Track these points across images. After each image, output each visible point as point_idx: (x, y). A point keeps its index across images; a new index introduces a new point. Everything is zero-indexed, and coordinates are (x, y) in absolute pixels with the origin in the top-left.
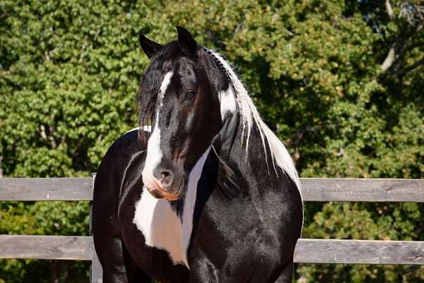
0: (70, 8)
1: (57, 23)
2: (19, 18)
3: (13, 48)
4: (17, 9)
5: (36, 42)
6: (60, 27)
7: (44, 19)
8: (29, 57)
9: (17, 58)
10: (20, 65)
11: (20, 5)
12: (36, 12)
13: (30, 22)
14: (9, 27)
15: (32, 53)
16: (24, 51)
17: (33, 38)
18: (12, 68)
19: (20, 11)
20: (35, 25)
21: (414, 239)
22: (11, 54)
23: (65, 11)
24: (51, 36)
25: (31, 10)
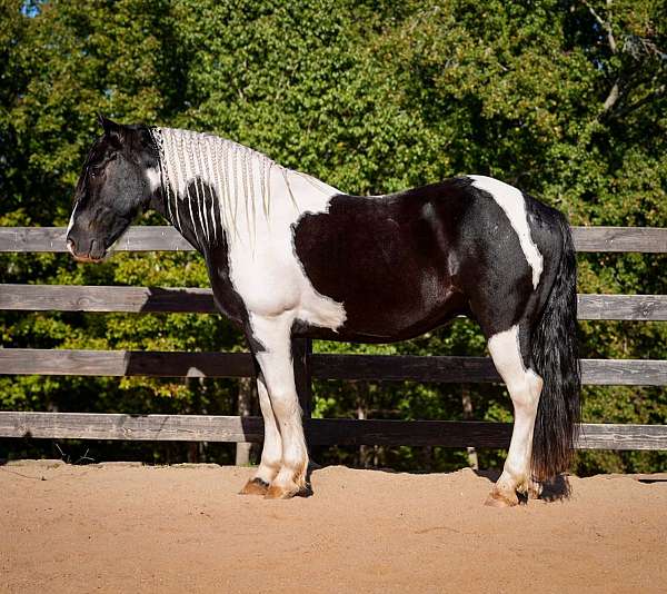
0: (265, 42)
1: (251, 58)
2: (210, 52)
3: (203, 85)
4: (207, 42)
5: (228, 78)
6: (254, 61)
7: (237, 54)
8: (221, 95)
9: (208, 96)
10: (210, 102)
11: (211, 38)
12: (228, 46)
13: (221, 56)
14: (200, 61)
15: (224, 90)
16: (215, 88)
17: (225, 74)
18: (202, 107)
19: (211, 45)
20: (228, 60)
21: (639, 293)
22: (201, 91)
23: (259, 44)
24: (244, 72)
25: (223, 44)
